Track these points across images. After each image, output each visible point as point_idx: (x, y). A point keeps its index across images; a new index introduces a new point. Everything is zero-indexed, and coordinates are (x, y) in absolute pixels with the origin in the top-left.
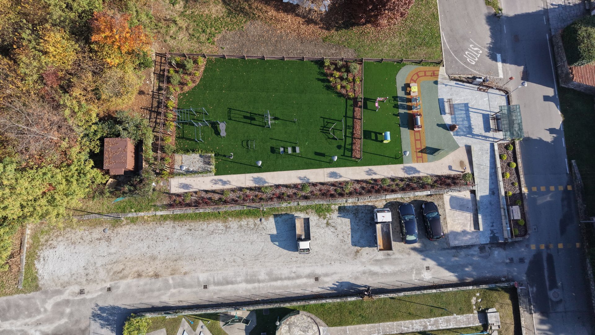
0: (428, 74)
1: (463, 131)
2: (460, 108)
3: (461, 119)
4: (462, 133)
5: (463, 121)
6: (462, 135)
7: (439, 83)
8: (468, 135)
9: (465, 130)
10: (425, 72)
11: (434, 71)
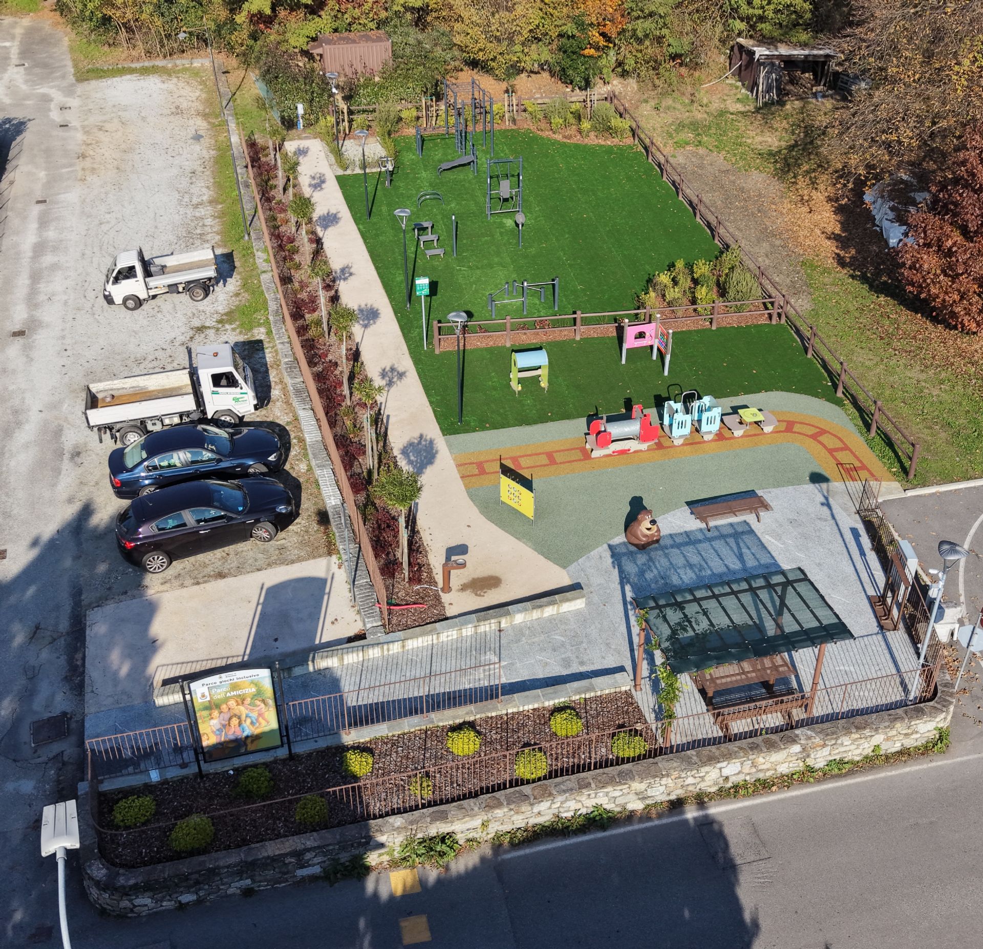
0: (844, 457)
1: (642, 573)
2: (745, 550)
3: (695, 559)
4: (631, 568)
5: (691, 566)
6: (621, 571)
7: (824, 486)
8: (628, 588)
9: (649, 576)
10: (846, 448)
11: (864, 467)
